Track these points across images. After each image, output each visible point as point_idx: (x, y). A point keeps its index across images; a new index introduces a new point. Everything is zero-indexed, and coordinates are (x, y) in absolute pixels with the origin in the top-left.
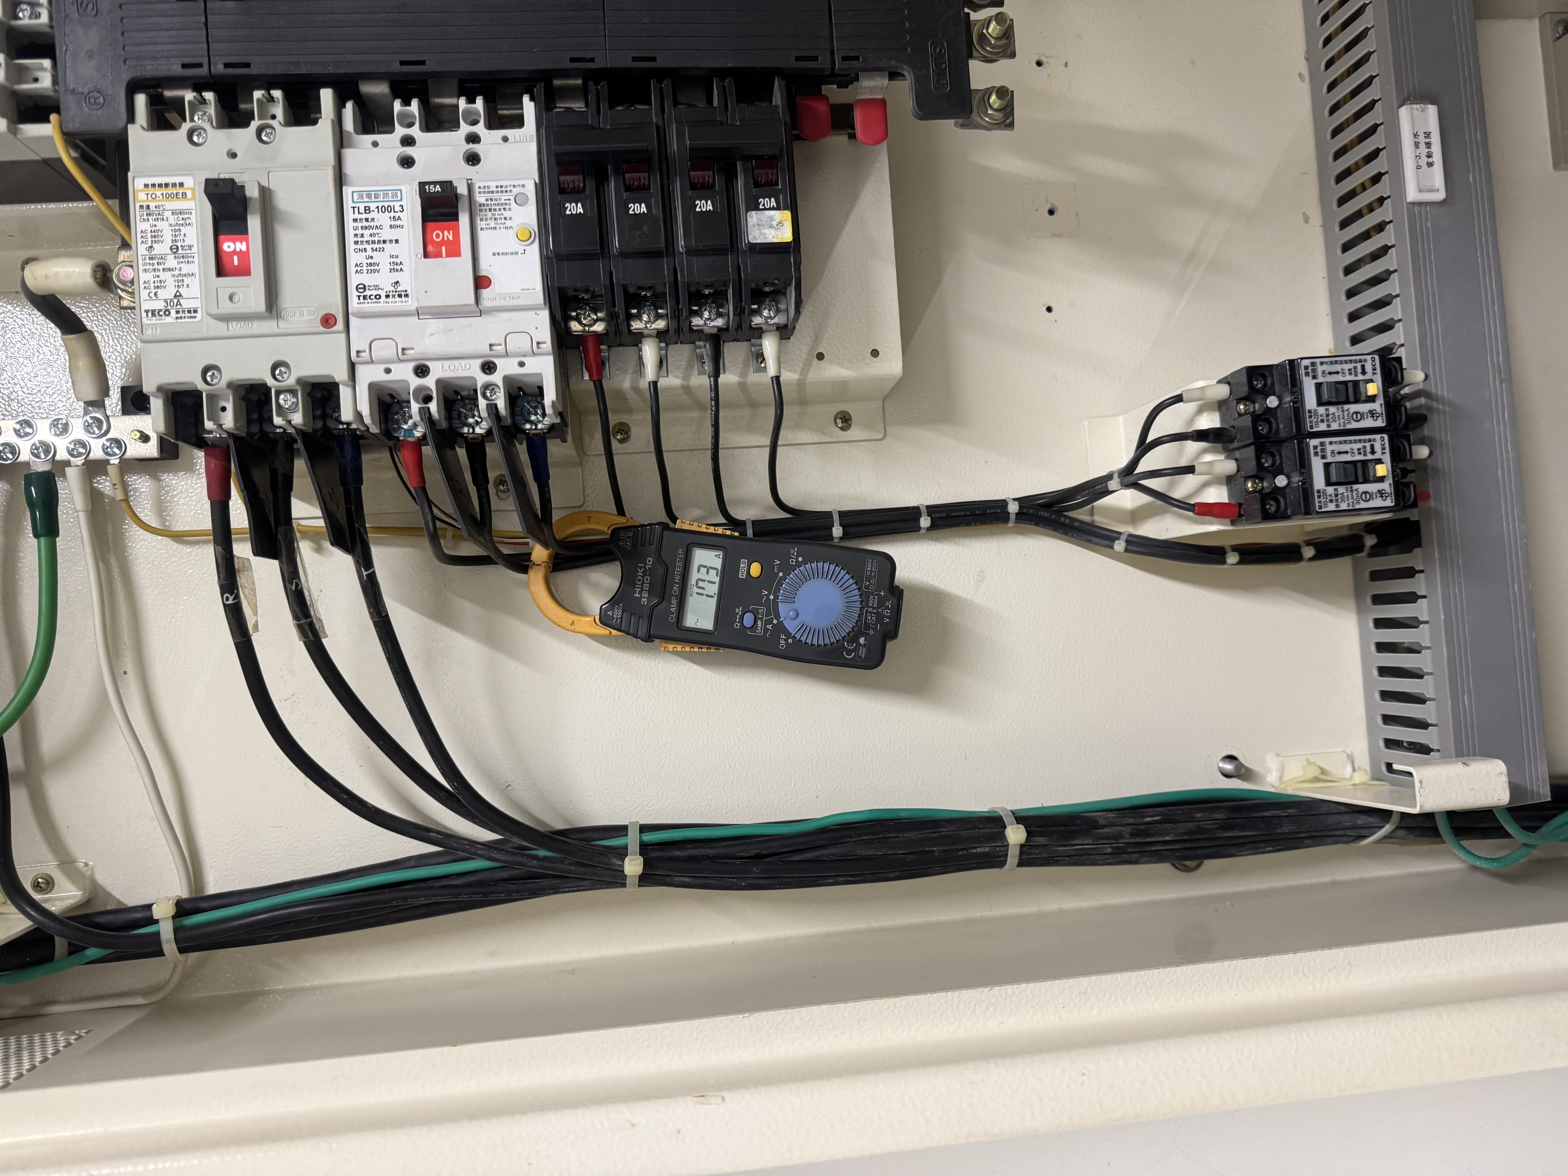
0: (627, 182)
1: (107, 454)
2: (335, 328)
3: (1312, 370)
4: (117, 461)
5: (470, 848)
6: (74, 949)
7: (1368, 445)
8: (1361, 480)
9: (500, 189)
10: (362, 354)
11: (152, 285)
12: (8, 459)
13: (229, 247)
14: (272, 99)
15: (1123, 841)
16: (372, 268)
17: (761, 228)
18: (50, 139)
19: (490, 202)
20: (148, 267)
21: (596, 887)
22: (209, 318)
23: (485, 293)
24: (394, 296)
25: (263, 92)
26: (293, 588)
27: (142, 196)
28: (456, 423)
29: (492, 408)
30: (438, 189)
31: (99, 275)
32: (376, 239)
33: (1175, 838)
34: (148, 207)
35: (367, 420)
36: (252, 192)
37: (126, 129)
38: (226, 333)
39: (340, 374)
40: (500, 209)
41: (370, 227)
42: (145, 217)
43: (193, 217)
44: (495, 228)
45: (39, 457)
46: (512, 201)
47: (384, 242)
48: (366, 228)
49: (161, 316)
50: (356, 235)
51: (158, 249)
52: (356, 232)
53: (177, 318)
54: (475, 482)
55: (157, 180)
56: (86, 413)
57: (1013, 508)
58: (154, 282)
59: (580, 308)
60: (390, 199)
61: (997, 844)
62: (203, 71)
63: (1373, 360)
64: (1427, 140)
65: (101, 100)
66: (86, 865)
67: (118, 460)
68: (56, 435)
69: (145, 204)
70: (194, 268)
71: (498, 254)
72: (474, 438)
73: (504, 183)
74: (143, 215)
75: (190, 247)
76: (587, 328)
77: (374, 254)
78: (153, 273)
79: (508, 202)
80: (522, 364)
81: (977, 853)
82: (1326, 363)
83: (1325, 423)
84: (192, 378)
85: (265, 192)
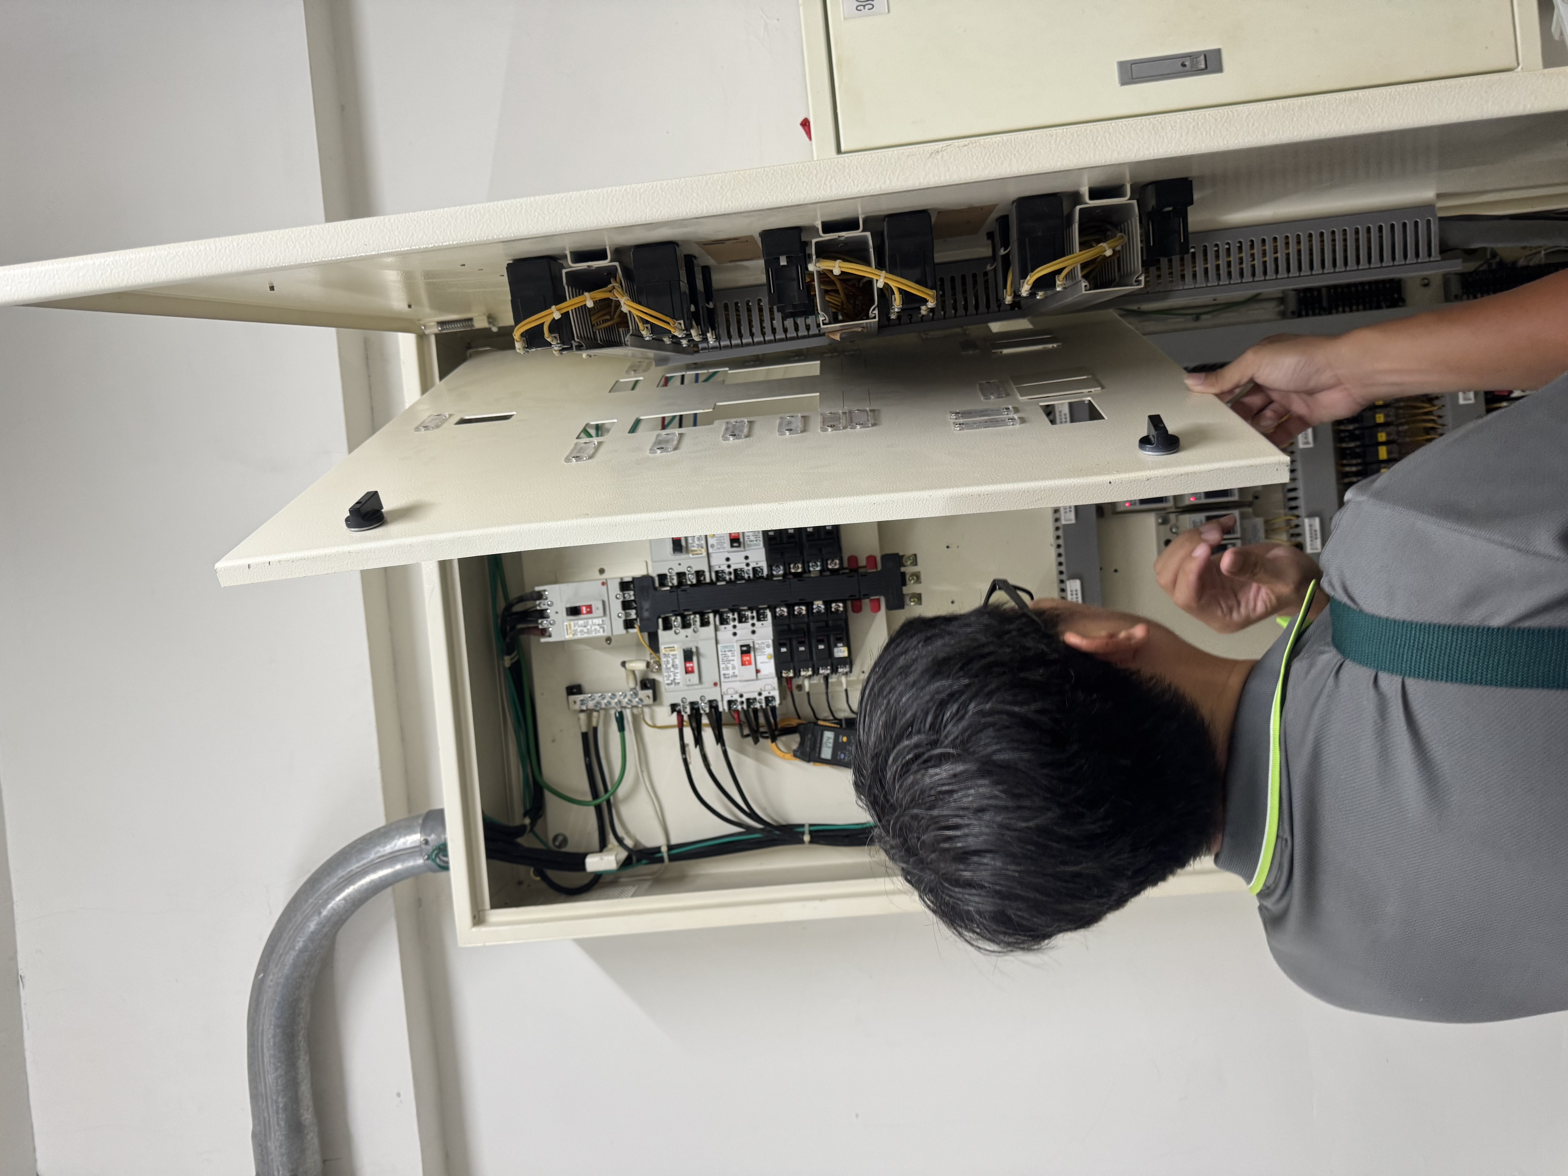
0: (799, 640)
1: (638, 704)
2: (717, 686)
5: (754, 830)
6: (640, 860)
10: (724, 693)
12: (608, 706)
13: (688, 665)
16: (727, 669)
17: (839, 652)
18: (636, 633)
19: (759, 647)
20: (666, 671)
21: (795, 844)
22: (683, 686)
23: (759, 674)
24: (733, 676)
25: (693, 615)
26: (703, 754)
27: (663, 651)
28: (750, 706)
29: (760, 704)
30: (743, 642)
36: (694, 650)
37: (657, 631)
38: (688, 689)
39: (719, 698)
42: (665, 656)
43: (678, 657)
44: (761, 656)
45: (617, 705)
47: (730, 661)
49: (670, 685)
51: (668, 663)
52: (722, 658)
53: (675, 685)
54: (755, 720)
55: (667, 646)
56: (631, 690)
58: (668, 675)
59: (785, 669)
60: (731, 647)
62: (677, 612)
67: (641, 705)
68: (623, 698)
70: (678, 671)
71: (762, 663)
72: (755, 710)
73: (763, 640)
75: (679, 667)
76: (787, 677)
77: (727, 664)
80: (769, 692)
84: (678, 700)
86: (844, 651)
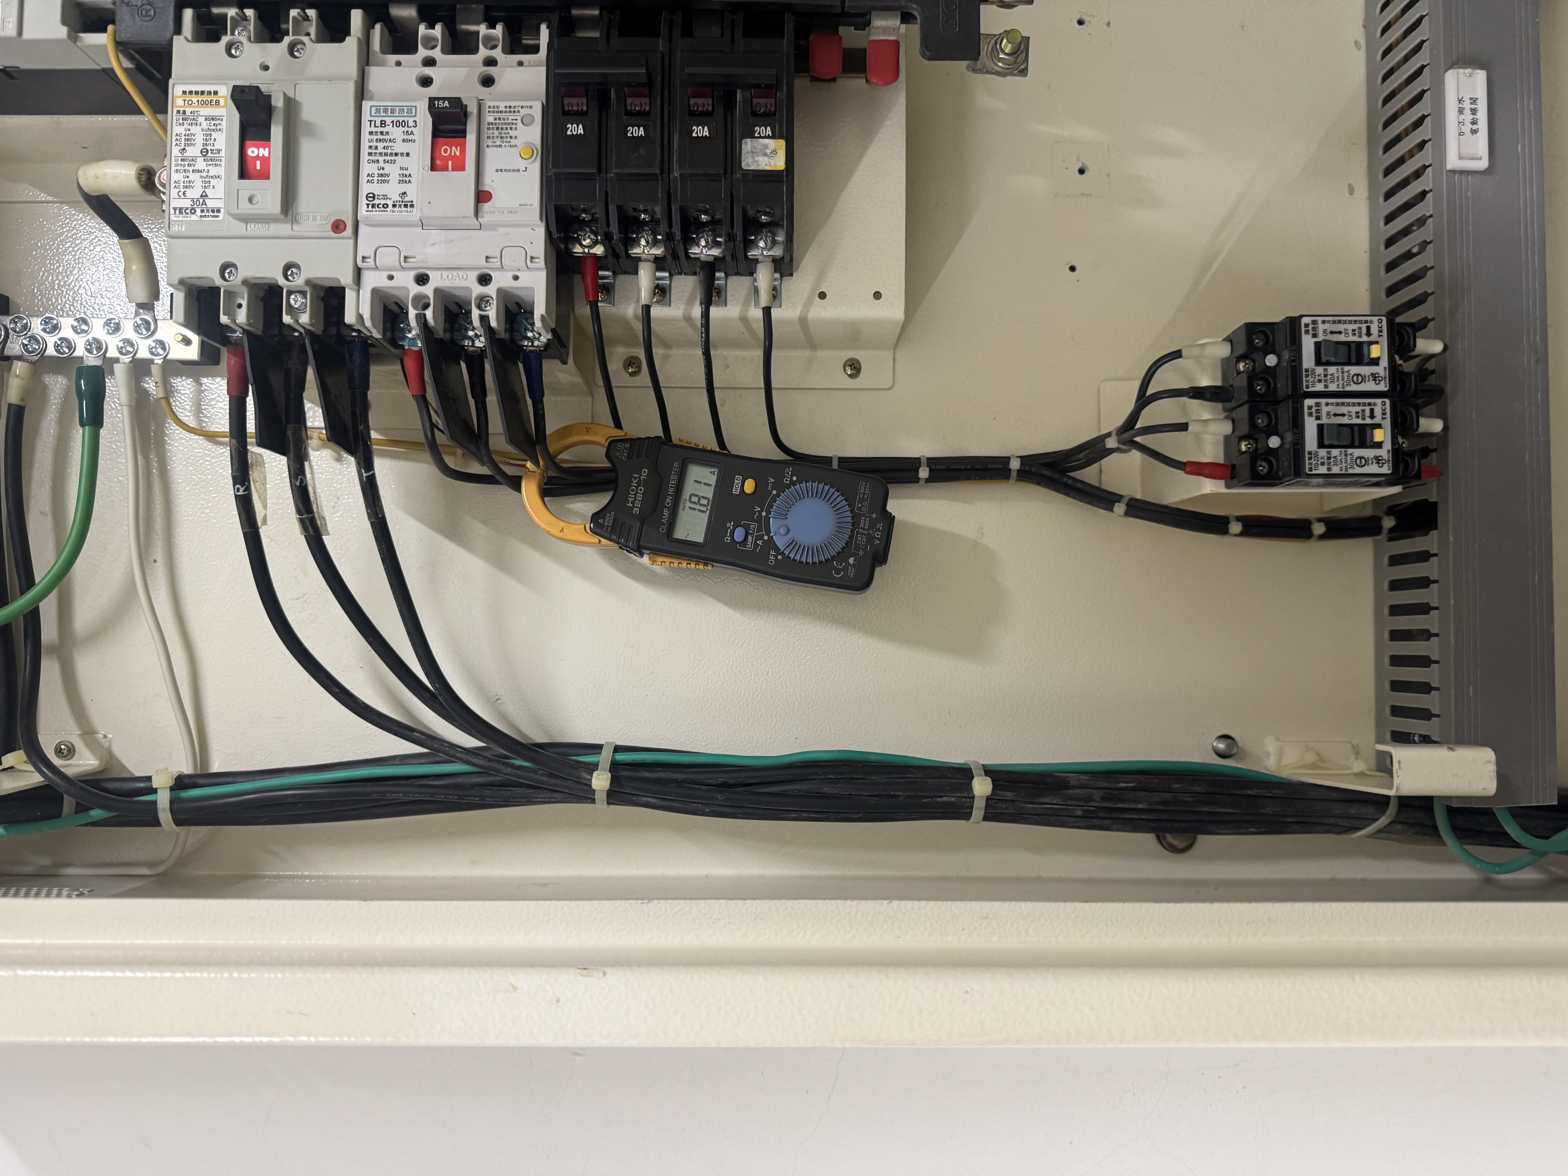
0: (629, 108)
1: (152, 353)
2: (344, 234)
3: (1313, 328)
4: (160, 362)
5: (451, 751)
6: (81, 808)
7: (1367, 409)
8: (1357, 444)
9: (508, 109)
10: (368, 260)
11: (182, 185)
12: (64, 353)
13: (253, 152)
14: (307, 18)
15: (1094, 804)
16: (383, 178)
17: (755, 155)
18: (104, 47)
19: (498, 121)
20: (179, 168)
21: (567, 800)
22: (231, 219)
23: (486, 207)
24: (400, 206)
25: (299, 10)
26: (298, 483)
27: (179, 102)
28: (454, 333)
29: (486, 320)
30: (447, 104)
31: (144, 178)
32: (389, 151)
33: (1149, 807)
34: (184, 112)
35: (368, 323)
36: (278, 102)
37: (171, 40)
38: (244, 233)
39: (346, 278)
40: (507, 129)
41: (385, 140)
42: (181, 121)
43: (224, 123)
44: (500, 146)
45: (91, 353)
46: (519, 122)
47: (396, 154)
48: (380, 140)
49: (188, 213)
50: (370, 147)
52: (371, 144)
53: (201, 216)
54: (474, 396)
55: (194, 88)
56: (137, 314)
57: (1015, 465)
58: (184, 182)
59: (581, 230)
60: (405, 114)
61: (963, 795)
63: (1380, 321)
64: (1473, 106)
65: (152, 13)
66: (105, 737)
67: (162, 360)
68: (109, 333)
69: (181, 109)
70: (220, 171)
71: (501, 170)
72: (473, 351)
73: (513, 104)
74: (179, 119)
75: (219, 151)
76: (586, 250)
77: (386, 166)
78: (184, 174)
79: (514, 121)
80: (516, 278)
81: (942, 802)
82: (1329, 322)
83: (1323, 384)
85: (290, 103)
86: (774, 152)
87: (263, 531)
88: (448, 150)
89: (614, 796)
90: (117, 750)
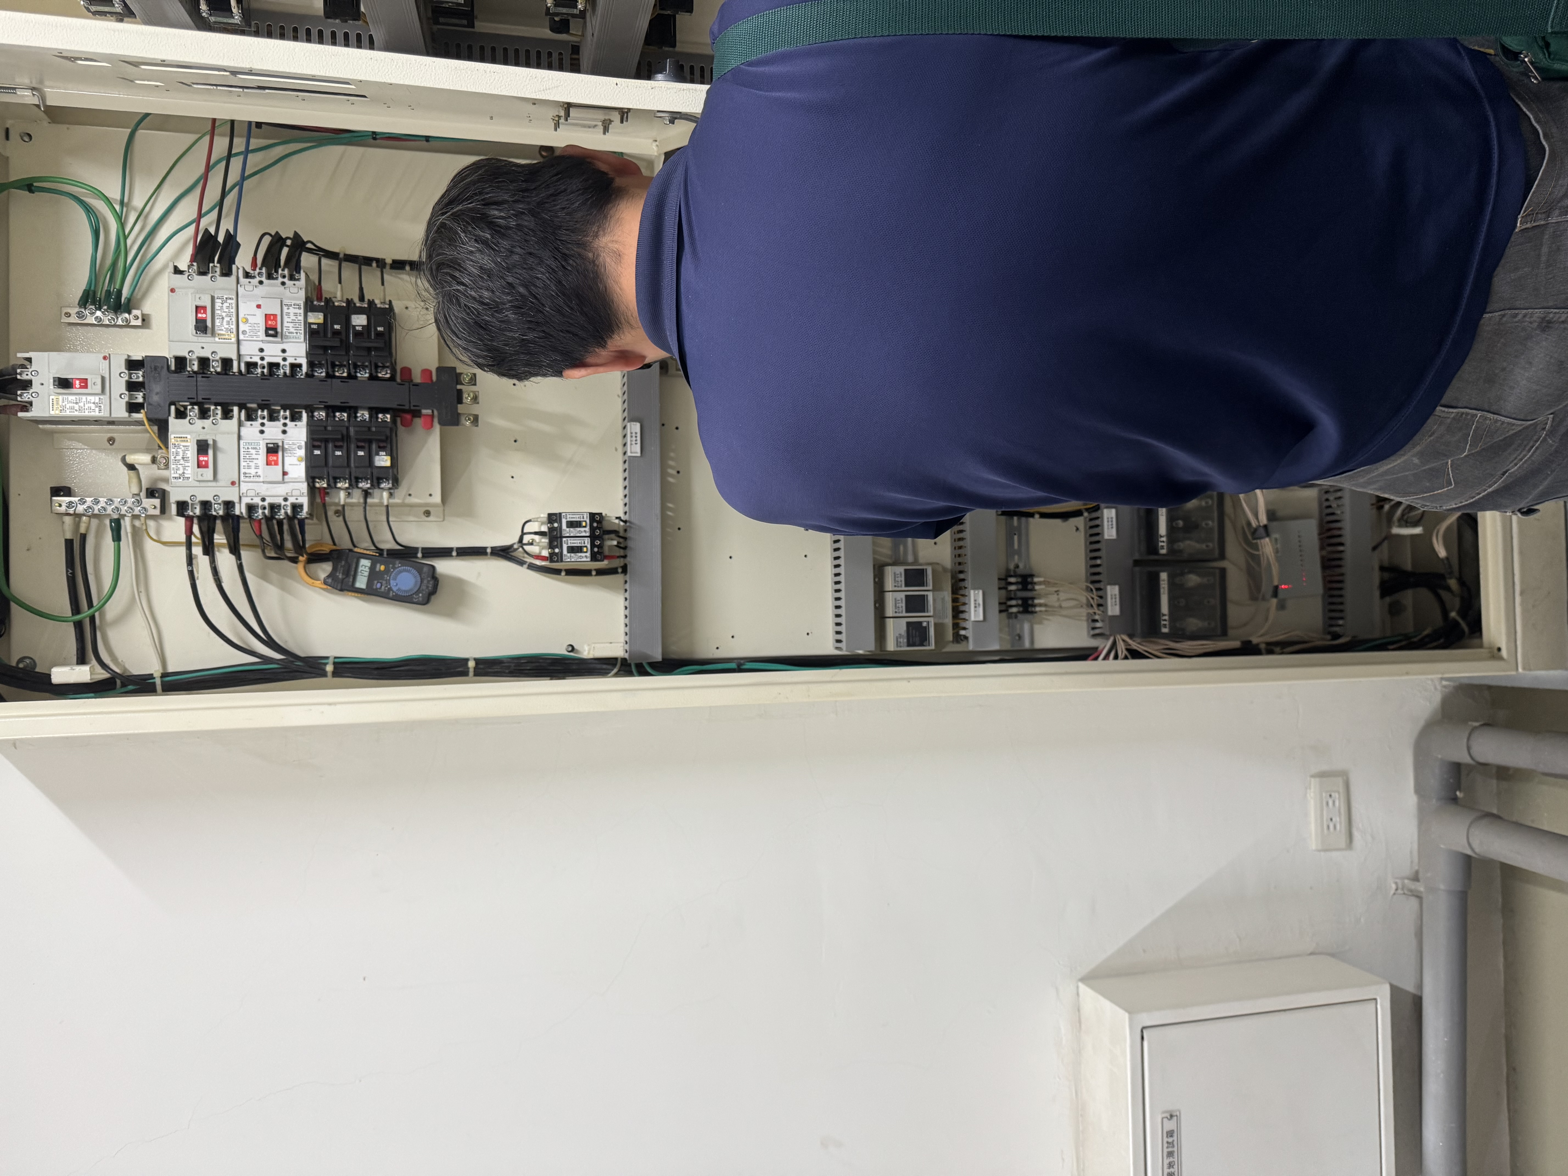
0: (336, 444)
1: (140, 512)
2: (235, 486)
3: (565, 516)
5: (272, 660)
6: (124, 686)
7: (583, 541)
8: (579, 551)
9: (292, 443)
10: (244, 494)
12: (103, 512)
13: (202, 459)
14: (217, 409)
16: (249, 467)
17: (380, 461)
18: (142, 419)
20: (174, 463)
21: (316, 677)
22: (194, 481)
23: (286, 477)
24: (256, 476)
25: (214, 407)
26: (213, 565)
27: (173, 440)
28: (274, 514)
29: (286, 513)
30: (272, 442)
31: (152, 459)
32: (251, 458)
34: (175, 444)
35: (245, 515)
36: (210, 442)
37: (168, 418)
38: (199, 485)
39: (236, 500)
41: (249, 454)
42: (174, 447)
43: (191, 449)
44: (290, 457)
45: (115, 513)
46: (297, 448)
47: (253, 460)
48: (247, 454)
49: (178, 479)
50: (244, 456)
51: (178, 458)
53: (184, 480)
54: (279, 534)
55: (178, 436)
56: (133, 497)
57: (489, 550)
58: (176, 468)
59: (318, 479)
60: (256, 445)
61: (465, 668)
62: (195, 401)
63: (587, 514)
64: (636, 435)
65: (159, 407)
67: (144, 515)
68: (121, 505)
70: (189, 464)
71: (291, 465)
72: (280, 519)
73: (294, 441)
75: (189, 458)
76: (320, 486)
77: (250, 463)
78: (176, 465)
79: (295, 448)
80: (297, 499)
81: (458, 671)
82: (570, 514)
83: (568, 533)
84: (186, 498)
85: (214, 441)
86: (386, 460)
87: (197, 582)
88: (272, 458)
89: (336, 674)
90: (127, 666)
